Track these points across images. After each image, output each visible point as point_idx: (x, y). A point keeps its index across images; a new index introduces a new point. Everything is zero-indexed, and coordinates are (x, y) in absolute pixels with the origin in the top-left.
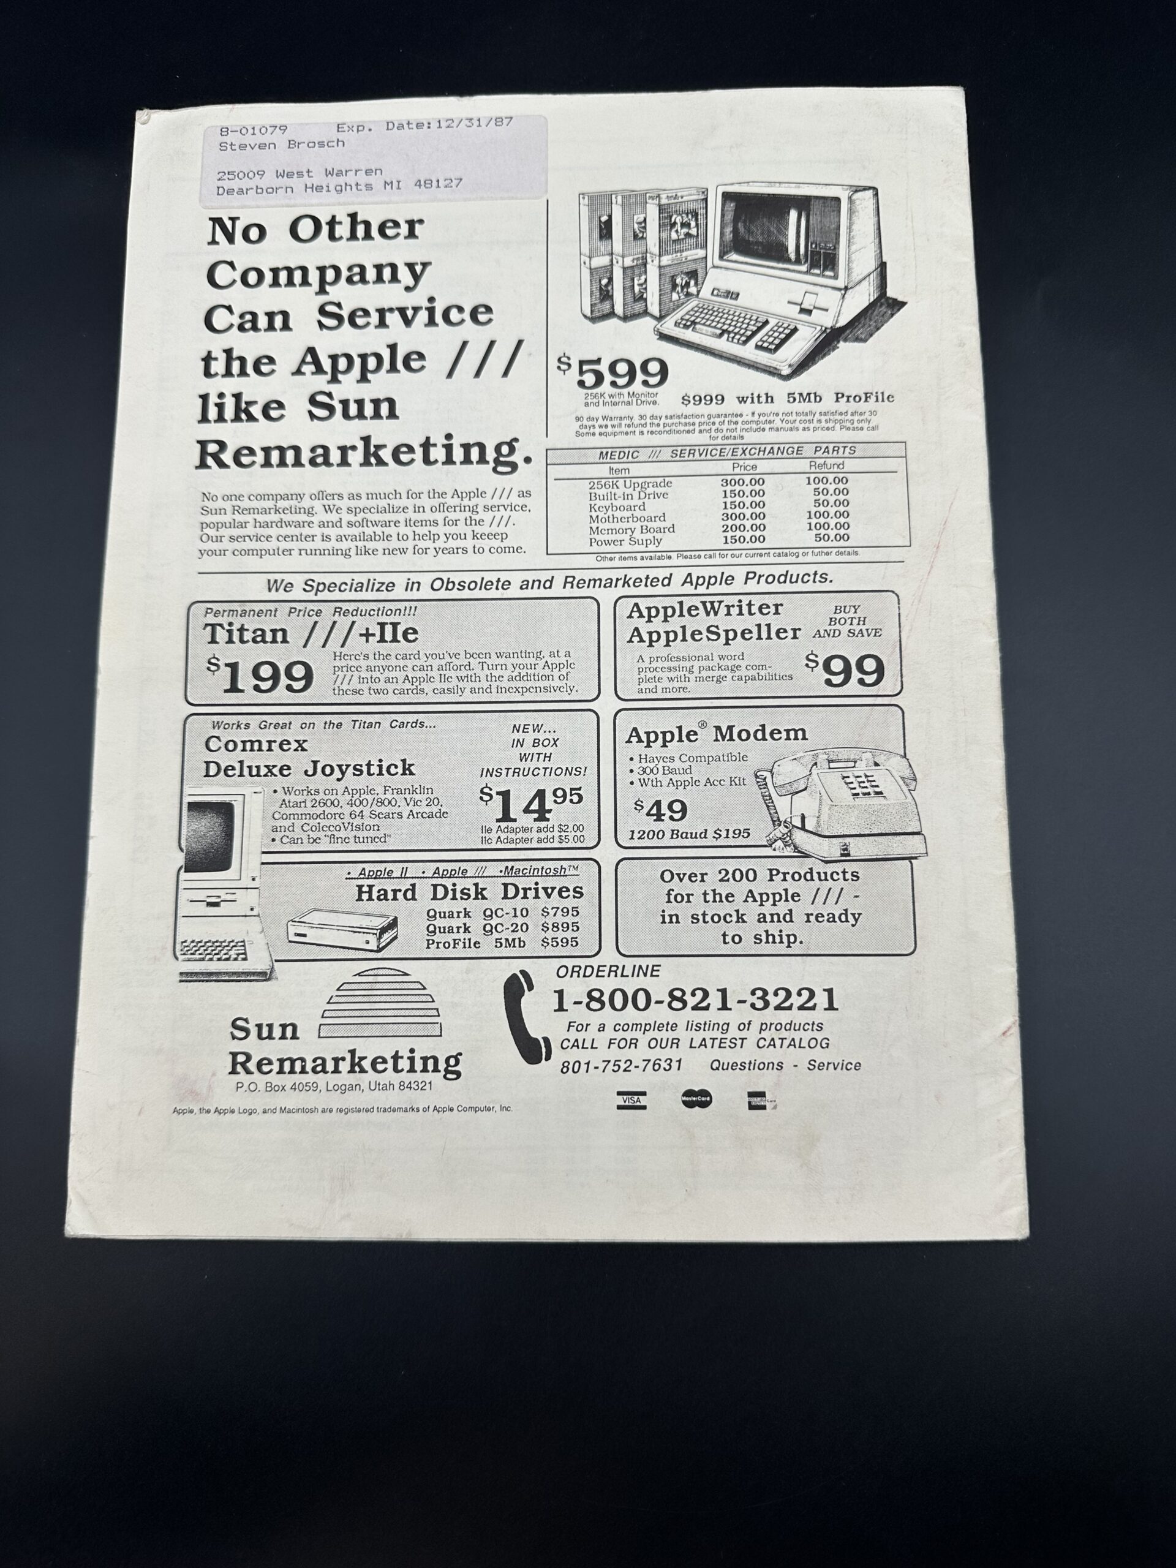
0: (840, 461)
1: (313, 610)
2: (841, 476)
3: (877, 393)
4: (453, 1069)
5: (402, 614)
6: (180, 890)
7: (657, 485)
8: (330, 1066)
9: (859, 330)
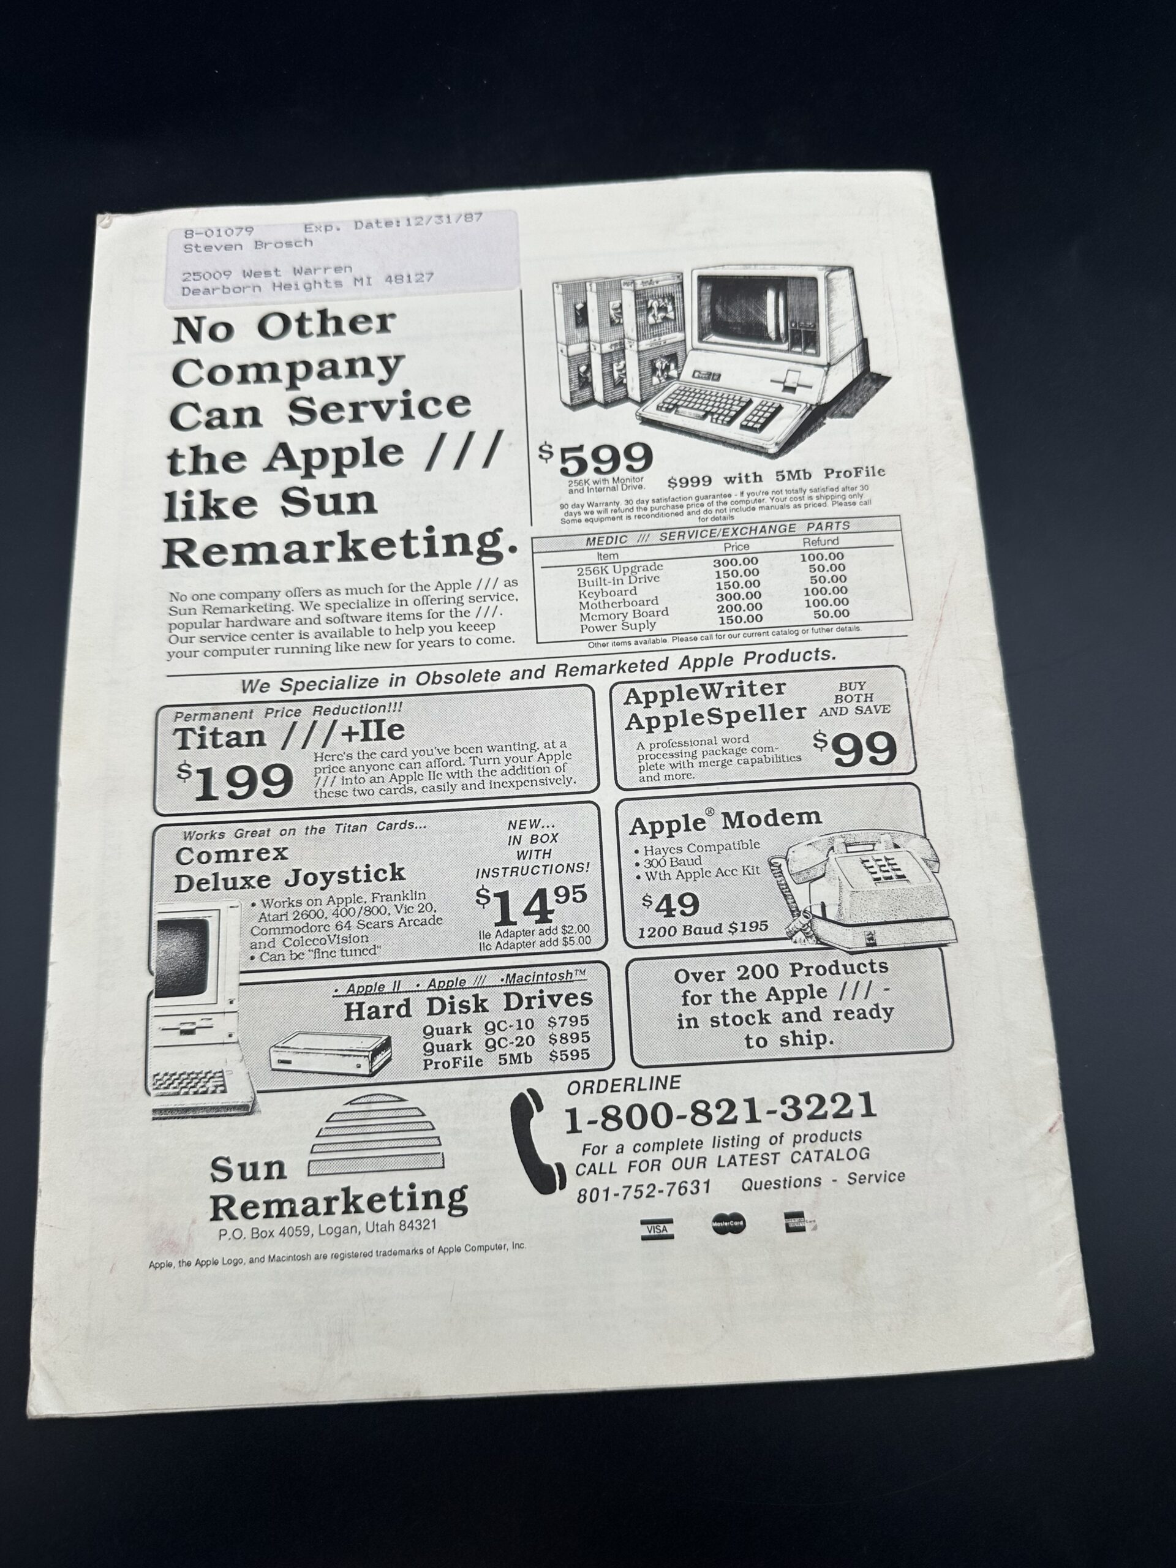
0: (834, 537)
1: (291, 710)
2: (836, 552)
3: (867, 467)
4: (459, 1204)
5: (386, 710)
6: (150, 1018)
7: (647, 569)
8: (322, 1207)
9: (845, 405)
